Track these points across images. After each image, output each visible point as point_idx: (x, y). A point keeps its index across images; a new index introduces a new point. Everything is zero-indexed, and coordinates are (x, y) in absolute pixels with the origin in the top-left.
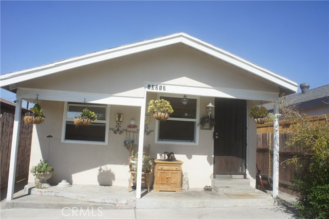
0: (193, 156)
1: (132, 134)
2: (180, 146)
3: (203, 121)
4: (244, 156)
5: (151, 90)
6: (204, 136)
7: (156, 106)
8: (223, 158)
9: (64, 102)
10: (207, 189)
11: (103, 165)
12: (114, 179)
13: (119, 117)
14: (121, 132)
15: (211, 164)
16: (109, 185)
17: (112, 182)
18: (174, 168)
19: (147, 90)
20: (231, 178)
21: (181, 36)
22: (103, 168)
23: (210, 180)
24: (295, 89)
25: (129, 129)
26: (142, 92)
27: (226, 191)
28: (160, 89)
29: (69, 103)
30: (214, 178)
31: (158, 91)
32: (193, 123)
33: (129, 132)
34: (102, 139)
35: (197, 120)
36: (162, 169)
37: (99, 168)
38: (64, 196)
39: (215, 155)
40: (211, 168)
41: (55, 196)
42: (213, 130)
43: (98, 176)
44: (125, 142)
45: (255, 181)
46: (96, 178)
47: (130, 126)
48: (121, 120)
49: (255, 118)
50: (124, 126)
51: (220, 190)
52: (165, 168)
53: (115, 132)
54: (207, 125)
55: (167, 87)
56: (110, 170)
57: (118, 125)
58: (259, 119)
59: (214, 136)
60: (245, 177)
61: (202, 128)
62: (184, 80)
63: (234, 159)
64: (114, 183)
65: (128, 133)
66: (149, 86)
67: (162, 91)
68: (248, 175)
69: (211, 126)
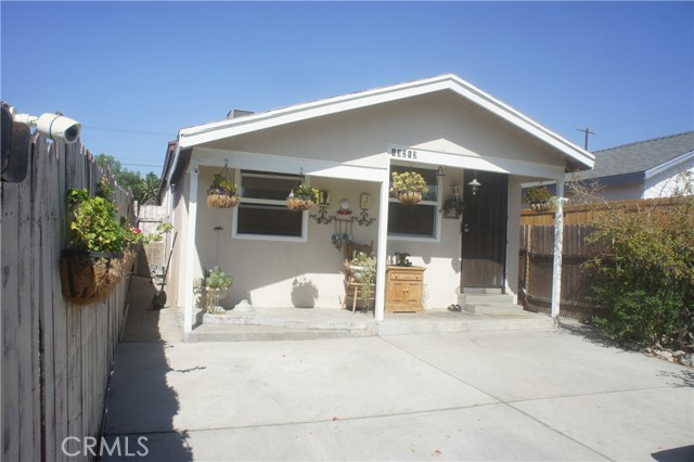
0: (432, 259)
1: (343, 224)
2: (415, 243)
3: (447, 206)
4: (501, 260)
5: (396, 158)
6: (448, 228)
7: (405, 183)
8: (473, 262)
9: (234, 170)
10: (455, 309)
11: (298, 274)
12: (317, 297)
13: (325, 196)
14: (328, 221)
15: (457, 272)
16: (311, 306)
17: (313, 302)
18: (413, 277)
19: (391, 156)
20: (485, 293)
21: (451, 79)
22: (300, 279)
23: (456, 296)
24: (591, 164)
25: (340, 216)
26: (384, 159)
27: (485, 310)
28: (410, 157)
29: (242, 171)
30: (462, 292)
31: (407, 159)
32: (433, 207)
33: (340, 220)
34: (297, 232)
35: (439, 204)
36: (396, 279)
37: (292, 280)
38: (262, 323)
39: (462, 257)
40: (457, 278)
41: (246, 324)
42: (461, 220)
43: (293, 294)
44: (334, 237)
45: (516, 297)
46: (290, 297)
47: (340, 212)
48: (328, 201)
49: (532, 203)
50: (331, 212)
51: (477, 308)
52: (402, 276)
53: (319, 221)
54: (453, 212)
55: (419, 153)
56: (310, 282)
57: (323, 210)
58: (539, 205)
59: (463, 228)
60: (503, 292)
61: (445, 216)
62: (442, 144)
63: (489, 264)
64: (317, 303)
65: (338, 223)
66: (394, 151)
67: (412, 159)
68: (508, 289)
69: (459, 212)
